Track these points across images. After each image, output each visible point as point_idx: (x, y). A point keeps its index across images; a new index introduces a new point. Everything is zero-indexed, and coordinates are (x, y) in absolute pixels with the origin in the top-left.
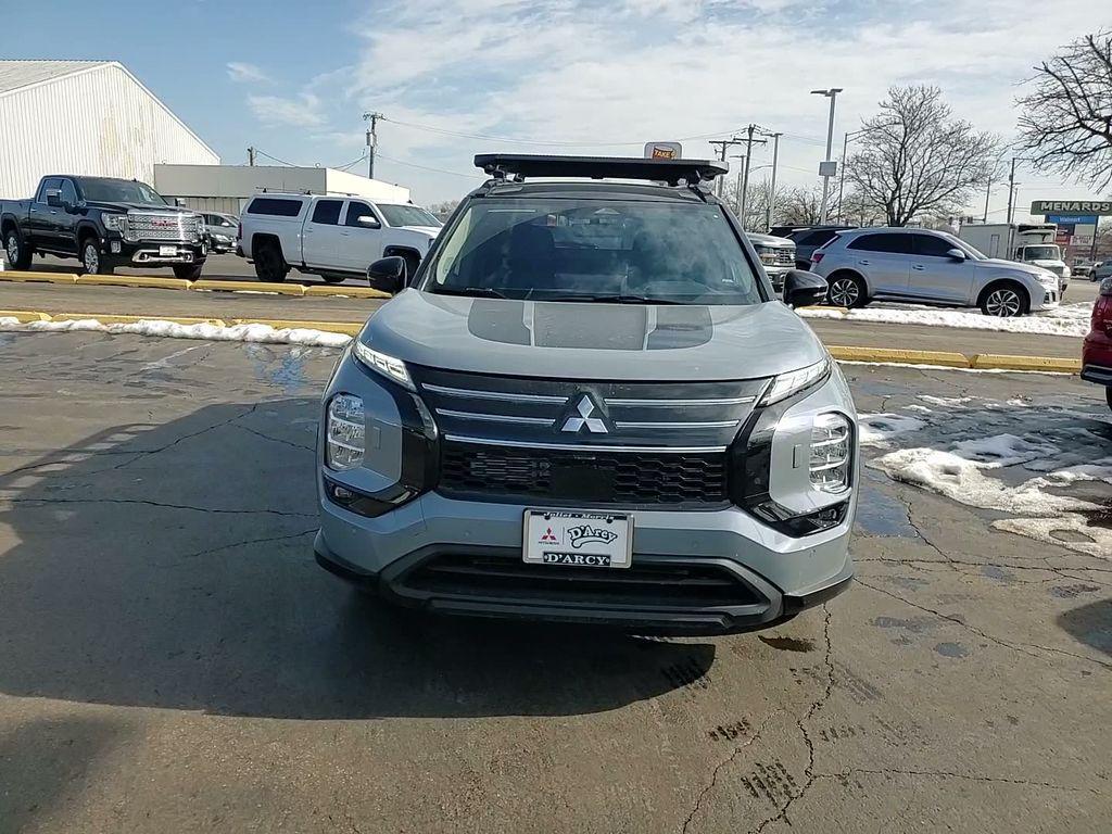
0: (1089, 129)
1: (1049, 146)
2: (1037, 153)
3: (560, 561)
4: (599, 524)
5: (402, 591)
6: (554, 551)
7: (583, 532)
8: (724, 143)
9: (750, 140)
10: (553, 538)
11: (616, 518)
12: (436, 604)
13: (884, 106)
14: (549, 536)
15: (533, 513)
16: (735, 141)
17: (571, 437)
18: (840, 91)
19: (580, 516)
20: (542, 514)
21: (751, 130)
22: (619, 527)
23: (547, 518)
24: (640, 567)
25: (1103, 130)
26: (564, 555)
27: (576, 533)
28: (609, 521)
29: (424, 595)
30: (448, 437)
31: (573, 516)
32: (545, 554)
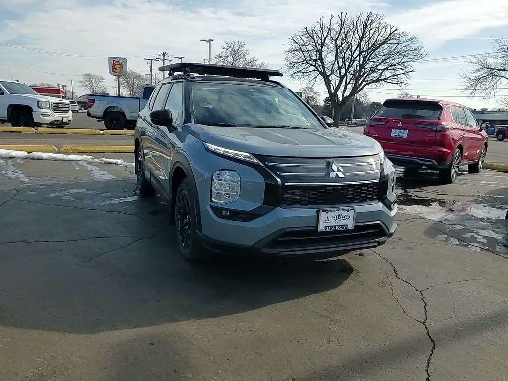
0: (310, 64)
1: (295, 70)
2: (291, 72)
3: (331, 229)
4: (344, 213)
5: (266, 250)
6: (330, 225)
7: (339, 217)
8: (151, 59)
9: (164, 59)
10: (329, 220)
11: (351, 210)
12: (283, 253)
13: (224, 48)
14: (328, 220)
15: (323, 211)
16: (157, 59)
17: (332, 180)
18: (213, 40)
19: (339, 210)
20: (326, 211)
21: (164, 54)
22: (351, 213)
23: (327, 213)
24: (357, 228)
25: (314, 64)
26: (332, 226)
27: (337, 217)
28: (348, 211)
29: (276, 251)
30: (286, 184)
31: (337, 211)
32: (326, 227)
